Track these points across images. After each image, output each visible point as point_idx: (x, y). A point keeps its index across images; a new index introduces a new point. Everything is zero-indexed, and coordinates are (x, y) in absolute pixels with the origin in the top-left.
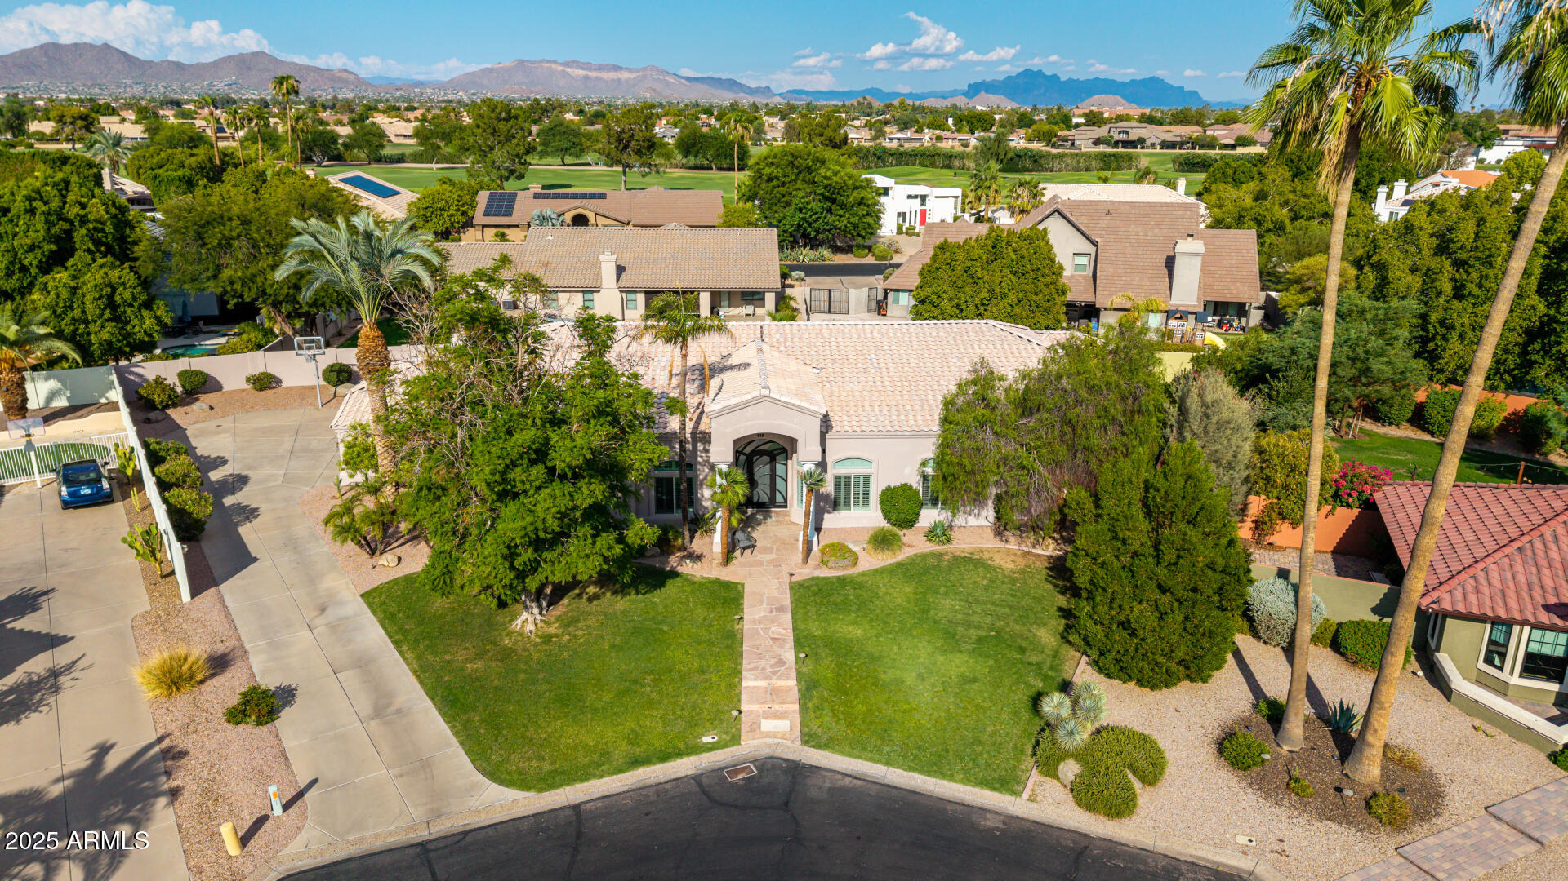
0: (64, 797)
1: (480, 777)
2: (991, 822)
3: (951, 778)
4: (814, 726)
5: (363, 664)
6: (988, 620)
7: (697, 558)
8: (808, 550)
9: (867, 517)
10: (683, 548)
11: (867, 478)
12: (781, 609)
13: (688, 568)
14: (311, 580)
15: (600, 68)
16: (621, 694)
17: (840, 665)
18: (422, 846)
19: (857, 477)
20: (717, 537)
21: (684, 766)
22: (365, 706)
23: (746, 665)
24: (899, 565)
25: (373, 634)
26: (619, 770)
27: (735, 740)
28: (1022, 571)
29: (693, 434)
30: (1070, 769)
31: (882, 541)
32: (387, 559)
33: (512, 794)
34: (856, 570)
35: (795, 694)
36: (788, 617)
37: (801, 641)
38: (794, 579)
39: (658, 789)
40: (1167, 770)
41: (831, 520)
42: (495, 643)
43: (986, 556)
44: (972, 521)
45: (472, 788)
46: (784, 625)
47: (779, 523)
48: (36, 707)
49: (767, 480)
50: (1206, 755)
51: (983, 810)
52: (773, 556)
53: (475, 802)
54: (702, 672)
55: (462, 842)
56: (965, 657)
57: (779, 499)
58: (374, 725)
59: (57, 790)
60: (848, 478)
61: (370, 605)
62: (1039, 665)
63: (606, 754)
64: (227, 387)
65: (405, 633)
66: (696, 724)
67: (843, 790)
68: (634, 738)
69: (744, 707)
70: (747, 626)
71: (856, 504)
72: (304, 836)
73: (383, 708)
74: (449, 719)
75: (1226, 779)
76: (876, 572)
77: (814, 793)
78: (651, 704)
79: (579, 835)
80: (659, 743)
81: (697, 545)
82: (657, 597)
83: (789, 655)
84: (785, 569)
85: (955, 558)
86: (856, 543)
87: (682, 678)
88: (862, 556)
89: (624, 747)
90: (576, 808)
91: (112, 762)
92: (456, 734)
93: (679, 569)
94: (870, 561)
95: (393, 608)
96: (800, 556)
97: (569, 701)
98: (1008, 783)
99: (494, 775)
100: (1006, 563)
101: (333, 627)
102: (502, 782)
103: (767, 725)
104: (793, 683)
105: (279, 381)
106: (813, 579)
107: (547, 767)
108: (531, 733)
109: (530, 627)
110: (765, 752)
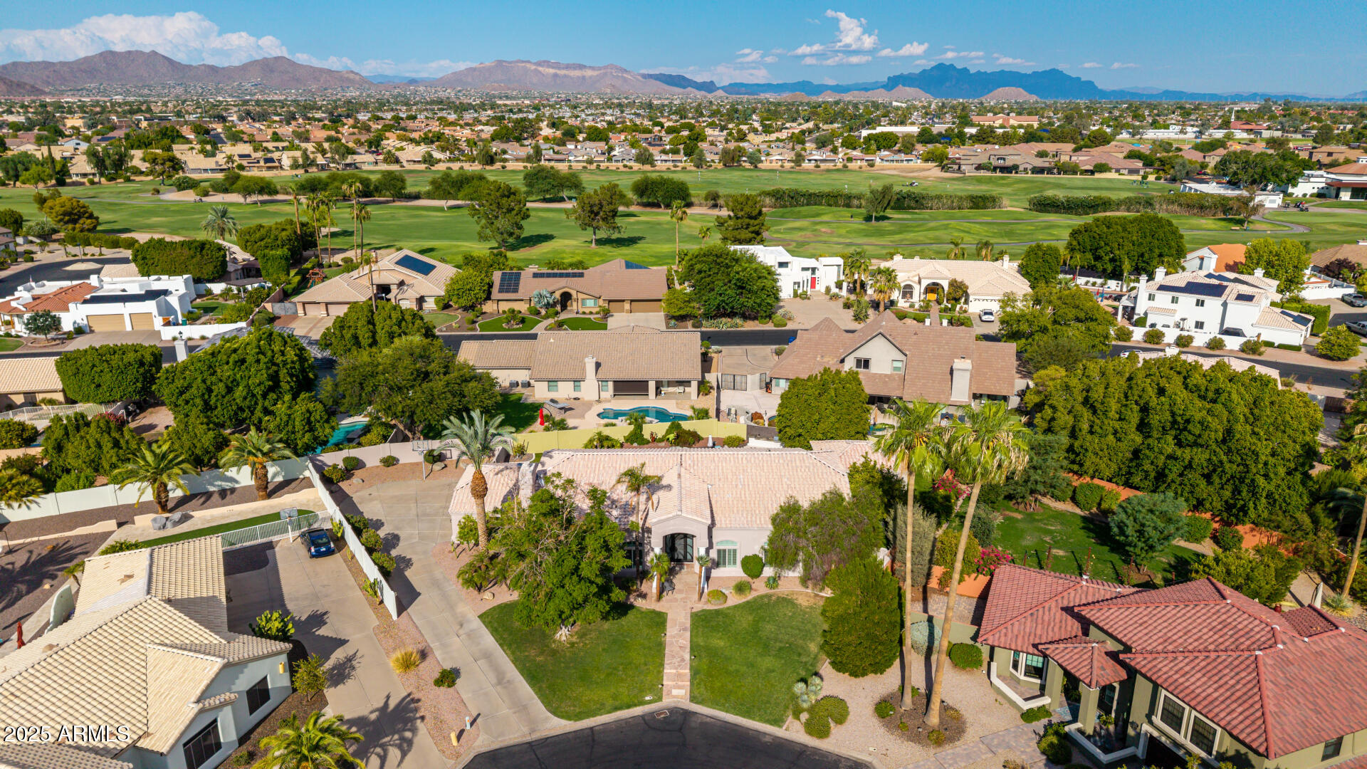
0: (378, 719)
1: (549, 714)
2: (767, 739)
3: (754, 719)
4: (696, 693)
5: (487, 656)
6: (787, 637)
7: (644, 596)
8: (701, 594)
9: (733, 572)
10: (637, 590)
11: (735, 551)
12: (685, 629)
13: (639, 603)
14: (452, 607)
15: (568, 67)
16: (608, 675)
17: (711, 662)
18: (530, 744)
19: (729, 550)
20: (655, 584)
21: (637, 711)
22: (493, 679)
23: (667, 661)
24: (748, 602)
25: (489, 640)
26: (609, 712)
27: (660, 699)
28: (811, 607)
29: (643, 528)
30: (804, 716)
31: (741, 588)
32: (487, 595)
33: (564, 722)
34: (726, 606)
35: (688, 677)
36: (688, 634)
37: (694, 649)
38: (694, 610)
39: (626, 721)
40: (849, 717)
41: (715, 573)
42: (547, 646)
43: (795, 597)
44: (791, 574)
45: (547, 719)
46: (685, 640)
47: (688, 573)
48: (348, 676)
49: (682, 547)
50: (869, 710)
51: (765, 734)
52: (684, 595)
53: (548, 726)
54: (646, 665)
55: (546, 742)
56: (771, 658)
57: (689, 557)
58: (499, 688)
59: (373, 716)
60: (725, 551)
61: (484, 622)
62: (806, 663)
63: (603, 704)
64: (368, 465)
65: (504, 640)
66: (642, 691)
67: (706, 723)
68: (615, 697)
69: (665, 683)
70: (668, 639)
71: (729, 563)
72: (480, 738)
73: (501, 680)
74: (532, 686)
75: (875, 722)
76: (735, 606)
77: (693, 725)
78: (622, 680)
79: (593, 740)
80: (626, 700)
81: (644, 587)
82: (624, 621)
83: (687, 656)
84: (690, 605)
85: (778, 598)
86: (727, 588)
87: (637, 667)
88: (729, 597)
89: (610, 701)
90: (591, 729)
91: (392, 704)
92: (536, 693)
93: (636, 604)
94: (734, 600)
95: (496, 625)
96: (696, 596)
97: (585, 678)
98: (778, 722)
99: (555, 713)
100: (803, 601)
101: (469, 635)
102: (558, 717)
103: (675, 692)
104: (687, 671)
105: (398, 460)
106: (703, 610)
107: (578, 710)
108: (569, 694)
109: (564, 638)
110: (673, 705)
